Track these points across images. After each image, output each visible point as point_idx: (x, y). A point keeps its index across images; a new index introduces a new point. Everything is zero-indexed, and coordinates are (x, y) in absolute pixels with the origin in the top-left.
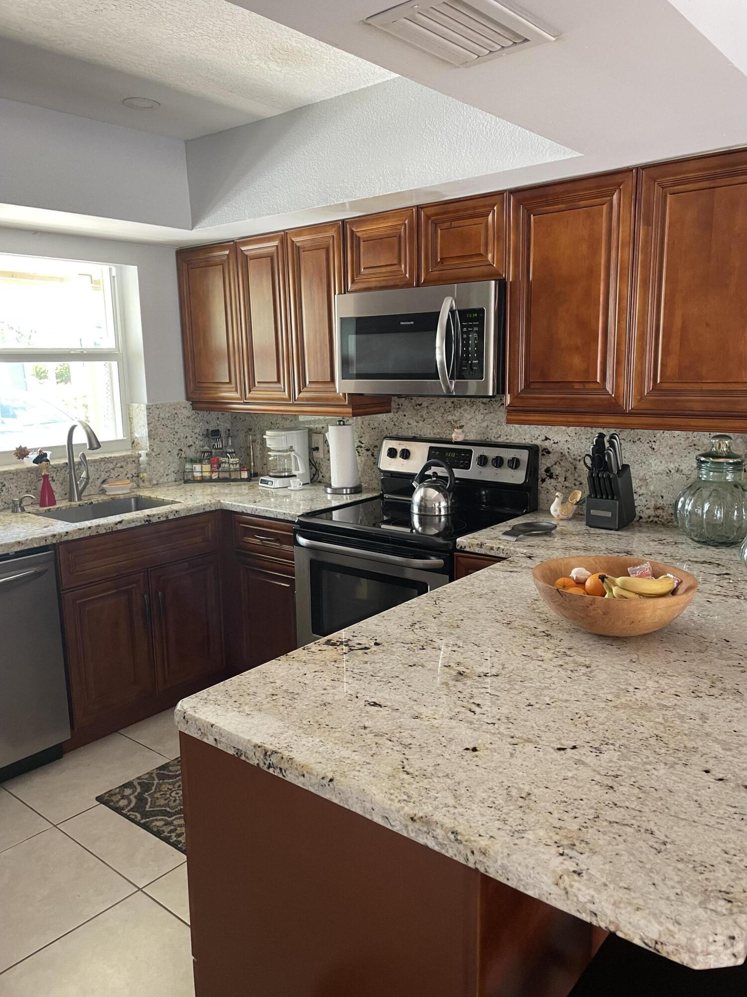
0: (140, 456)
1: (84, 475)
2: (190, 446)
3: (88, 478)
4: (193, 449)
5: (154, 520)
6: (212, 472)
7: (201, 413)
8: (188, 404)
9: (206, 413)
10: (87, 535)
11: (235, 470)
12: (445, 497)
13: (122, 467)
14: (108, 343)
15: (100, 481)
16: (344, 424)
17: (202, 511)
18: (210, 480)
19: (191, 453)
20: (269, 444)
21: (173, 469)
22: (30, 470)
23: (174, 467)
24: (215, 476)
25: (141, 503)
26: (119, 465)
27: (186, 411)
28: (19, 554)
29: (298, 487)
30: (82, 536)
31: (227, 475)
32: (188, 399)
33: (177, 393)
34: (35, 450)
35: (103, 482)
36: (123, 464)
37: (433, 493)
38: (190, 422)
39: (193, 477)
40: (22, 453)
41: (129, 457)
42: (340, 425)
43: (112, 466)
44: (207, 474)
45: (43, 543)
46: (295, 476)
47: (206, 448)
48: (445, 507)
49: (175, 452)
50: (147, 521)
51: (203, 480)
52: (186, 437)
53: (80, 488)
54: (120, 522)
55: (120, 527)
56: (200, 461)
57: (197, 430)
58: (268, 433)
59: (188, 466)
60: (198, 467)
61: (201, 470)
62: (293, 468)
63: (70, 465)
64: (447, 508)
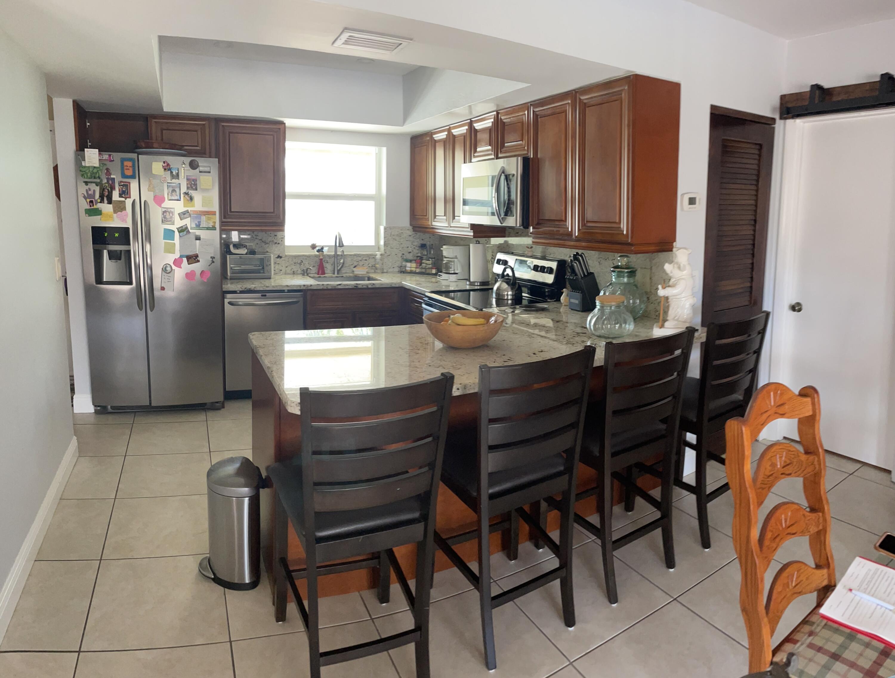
0: (376, 255)
1: (342, 261)
8: (411, 228)
11: (429, 268)
15: (353, 266)
16: (479, 243)
18: (415, 273)
24: (418, 270)
27: (409, 232)
30: (319, 288)
31: (423, 270)
32: (411, 225)
33: (405, 221)
34: (320, 246)
38: (411, 239)
40: (313, 247)
42: (476, 243)
44: (414, 269)
46: (457, 274)
47: (419, 255)
51: (411, 272)
53: (339, 268)
56: (410, 261)
58: (444, 247)
60: (408, 265)
61: (411, 266)
62: (456, 269)
63: (336, 256)
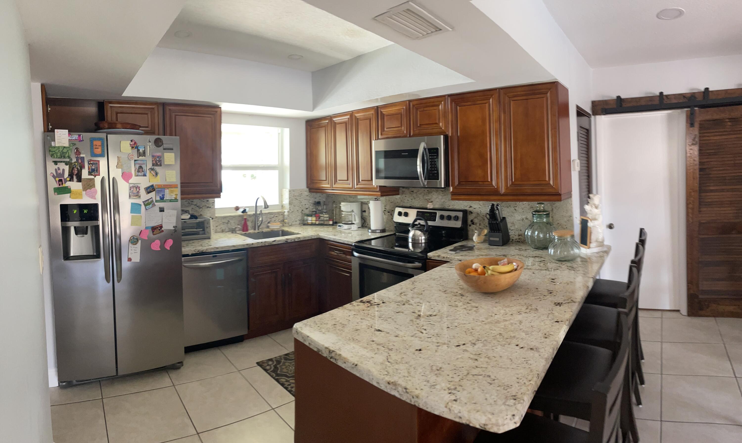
0: (285, 212)
1: (261, 219)
2: (307, 208)
3: (262, 221)
4: (308, 210)
5: (289, 241)
6: (316, 221)
7: (313, 194)
8: (308, 189)
9: (315, 194)
10: (260, 245)
11: (327, 220)
12: (424, 234)
13: (277, 217)
14: (275, 162)
15: (267, 222)
16: (377, 200)
17: (310, 238)
18: (315, 225)
19: (307, 212)
20: (343, 208)
21: (298, 219)
22: (240, 216)
23: (299, 218)
24: (317, 223)
25: (284, 233)
26: (275, 216)
27: (307, 193)
28: (233, 251)
29: (355, 229)
30: (258, 246)
31: (322, 222)
32: (307, 187)
33: (303, 185)
34: (242, 207)
35: (269, 223)
36: (278, 215)
37: (419, 233)
38: (308, 198)
39: (308, 223)
40: (237, 209)
41: (280, 212)
42: (375, 200)
43: (272, 216)
44: (314, 222)
45: (243, 247)
46: (354, 224)
47: (314, 210)
48: (424, 239)
49: (300, 211)
50: (286, 241)
51: (312, 224)
52: (305, 205)
53: (259, 224)
54: (275, 241)
55: (274, 243)
56: (311, 216)
57: (311, 202)
58: (342, 203)
59: (306, 218)
60: (310, 218)
61: (311, 220)
62: (353, 220)
63: (256, 215)
64: (425, 239)
